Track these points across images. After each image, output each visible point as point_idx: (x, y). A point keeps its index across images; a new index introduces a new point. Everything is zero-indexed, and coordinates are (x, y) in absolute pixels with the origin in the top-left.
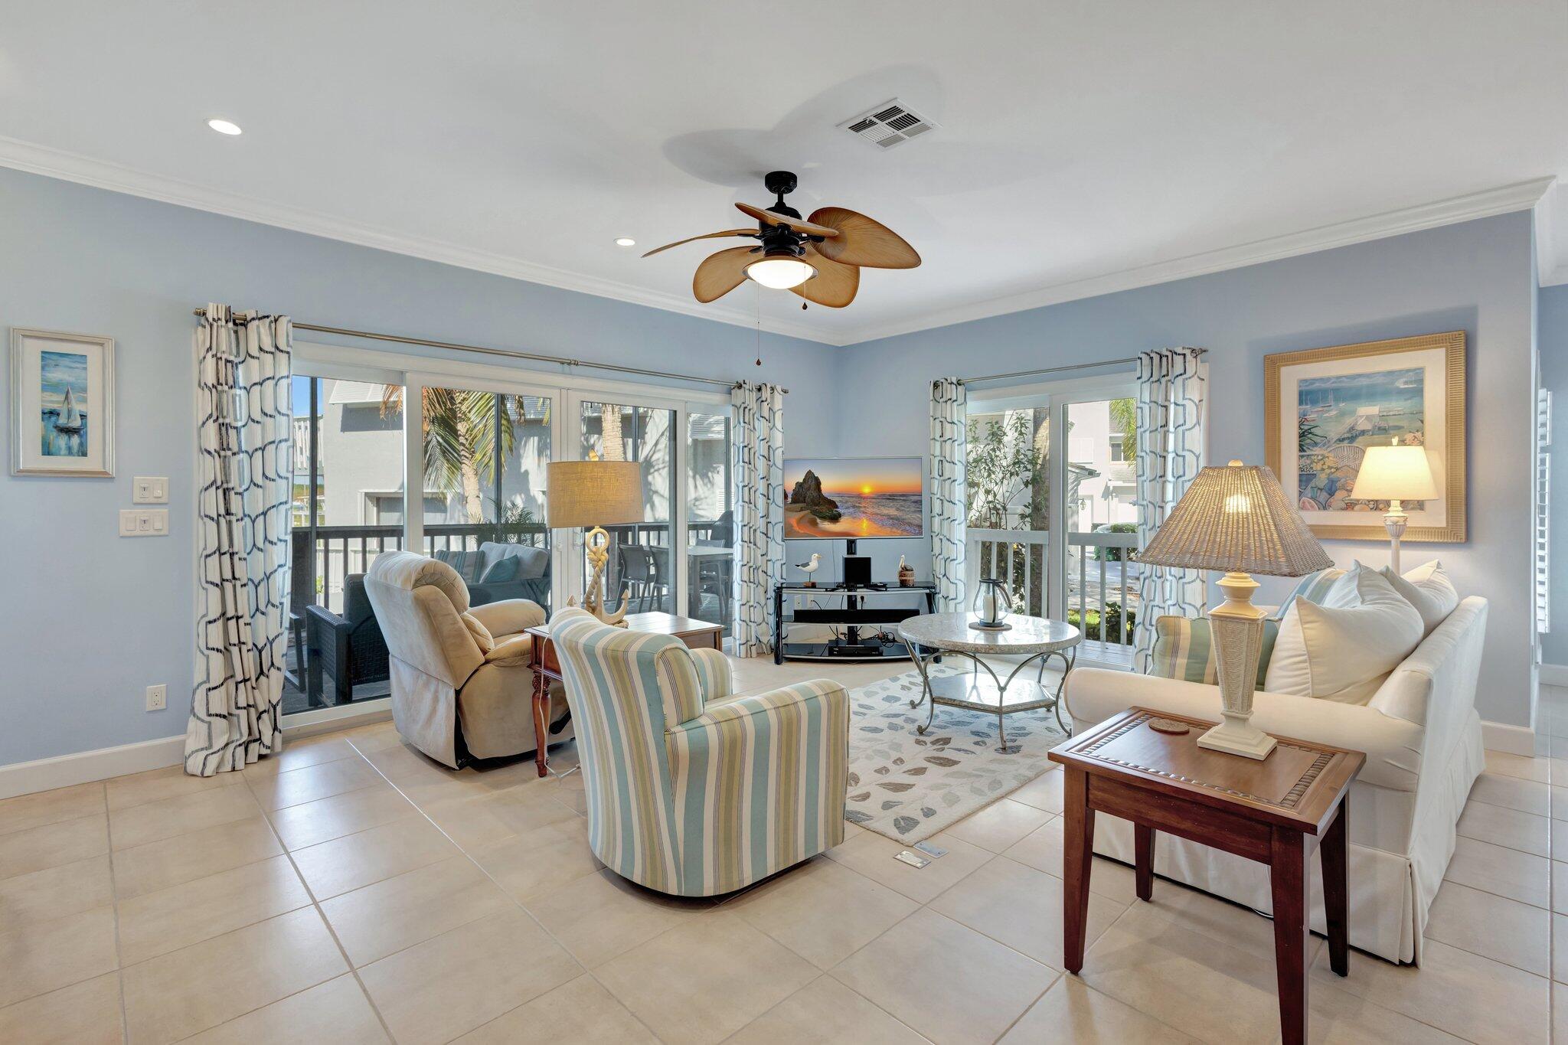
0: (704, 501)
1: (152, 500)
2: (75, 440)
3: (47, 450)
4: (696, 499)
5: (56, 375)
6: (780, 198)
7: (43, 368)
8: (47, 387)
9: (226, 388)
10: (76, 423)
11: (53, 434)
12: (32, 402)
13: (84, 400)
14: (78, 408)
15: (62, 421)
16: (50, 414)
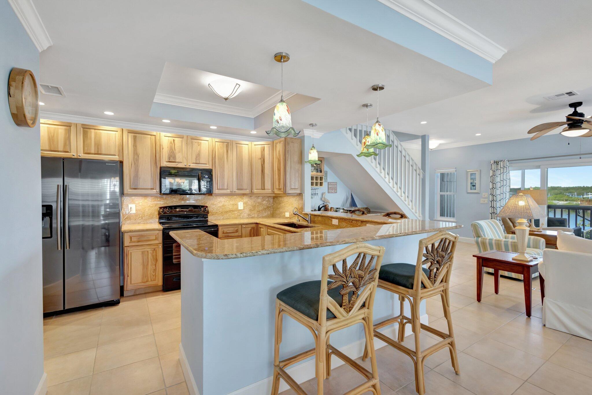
1: (485, 197)
2: (474, 187)
3: (471, 189)
5: (472, 177)
6: (575, 109)
7: (471, 176)
8: (471, 179)
9: (494, 176)
10: (475, 184)
11: (472, 186)
12: (469, 181)
13: (476, 181)
14: (475, 182)
15: (473, 184)
16: (471, 183)
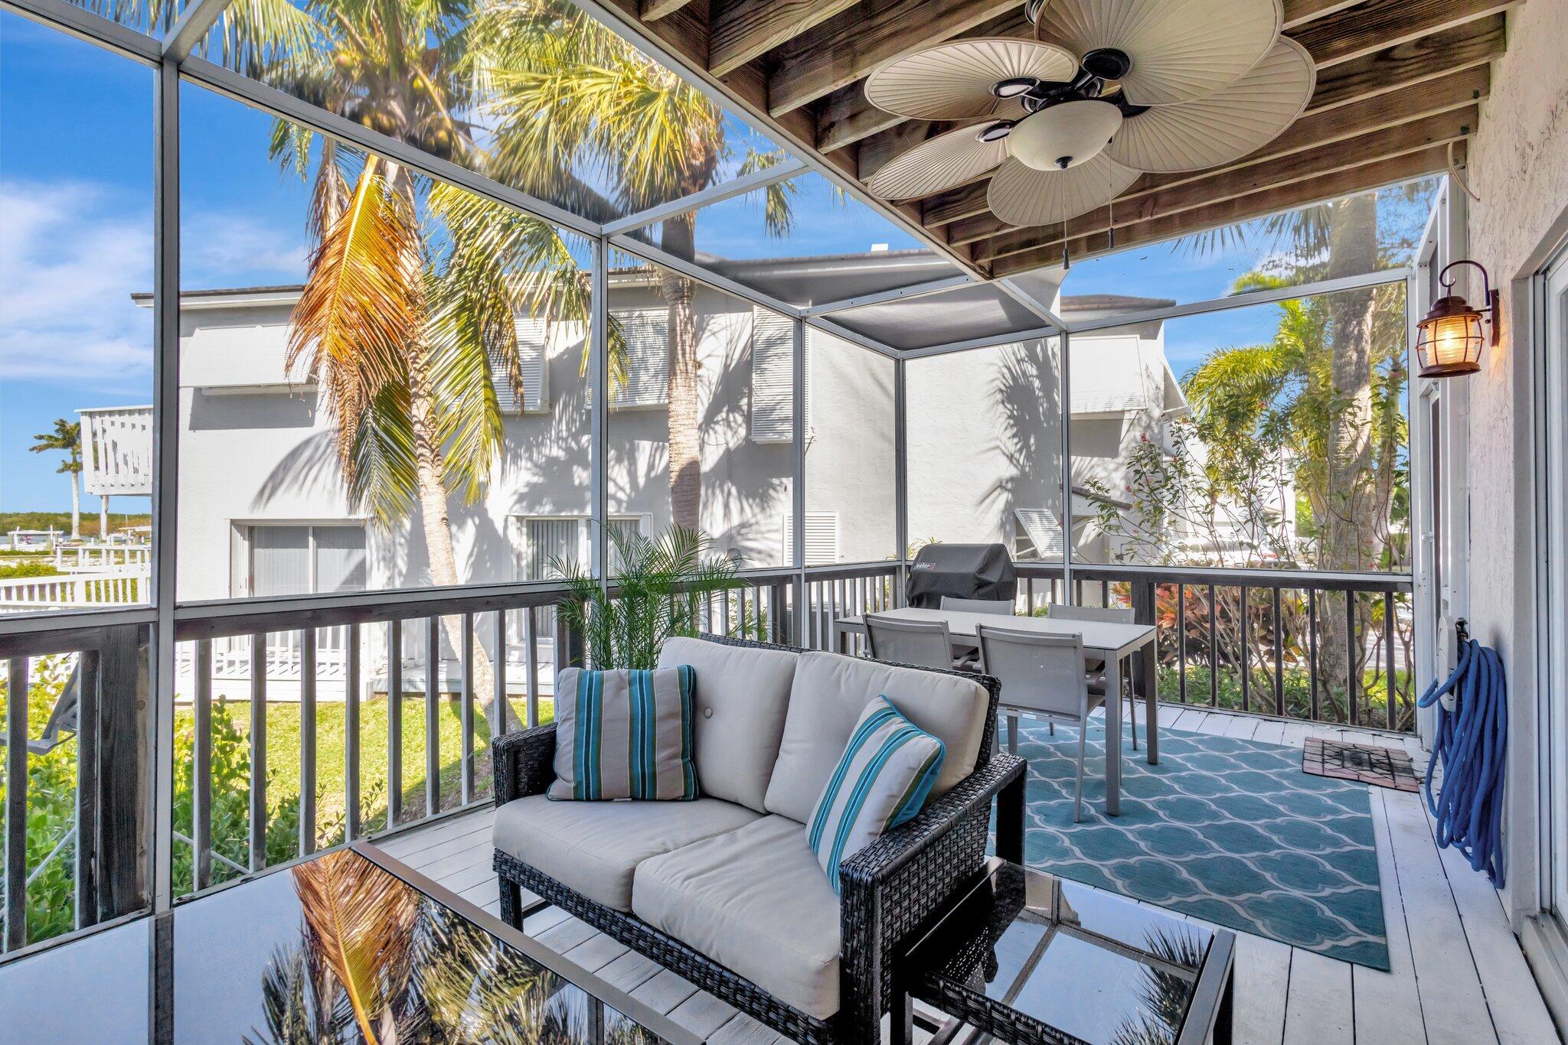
0: (754, 527)
4: (743, 525)
